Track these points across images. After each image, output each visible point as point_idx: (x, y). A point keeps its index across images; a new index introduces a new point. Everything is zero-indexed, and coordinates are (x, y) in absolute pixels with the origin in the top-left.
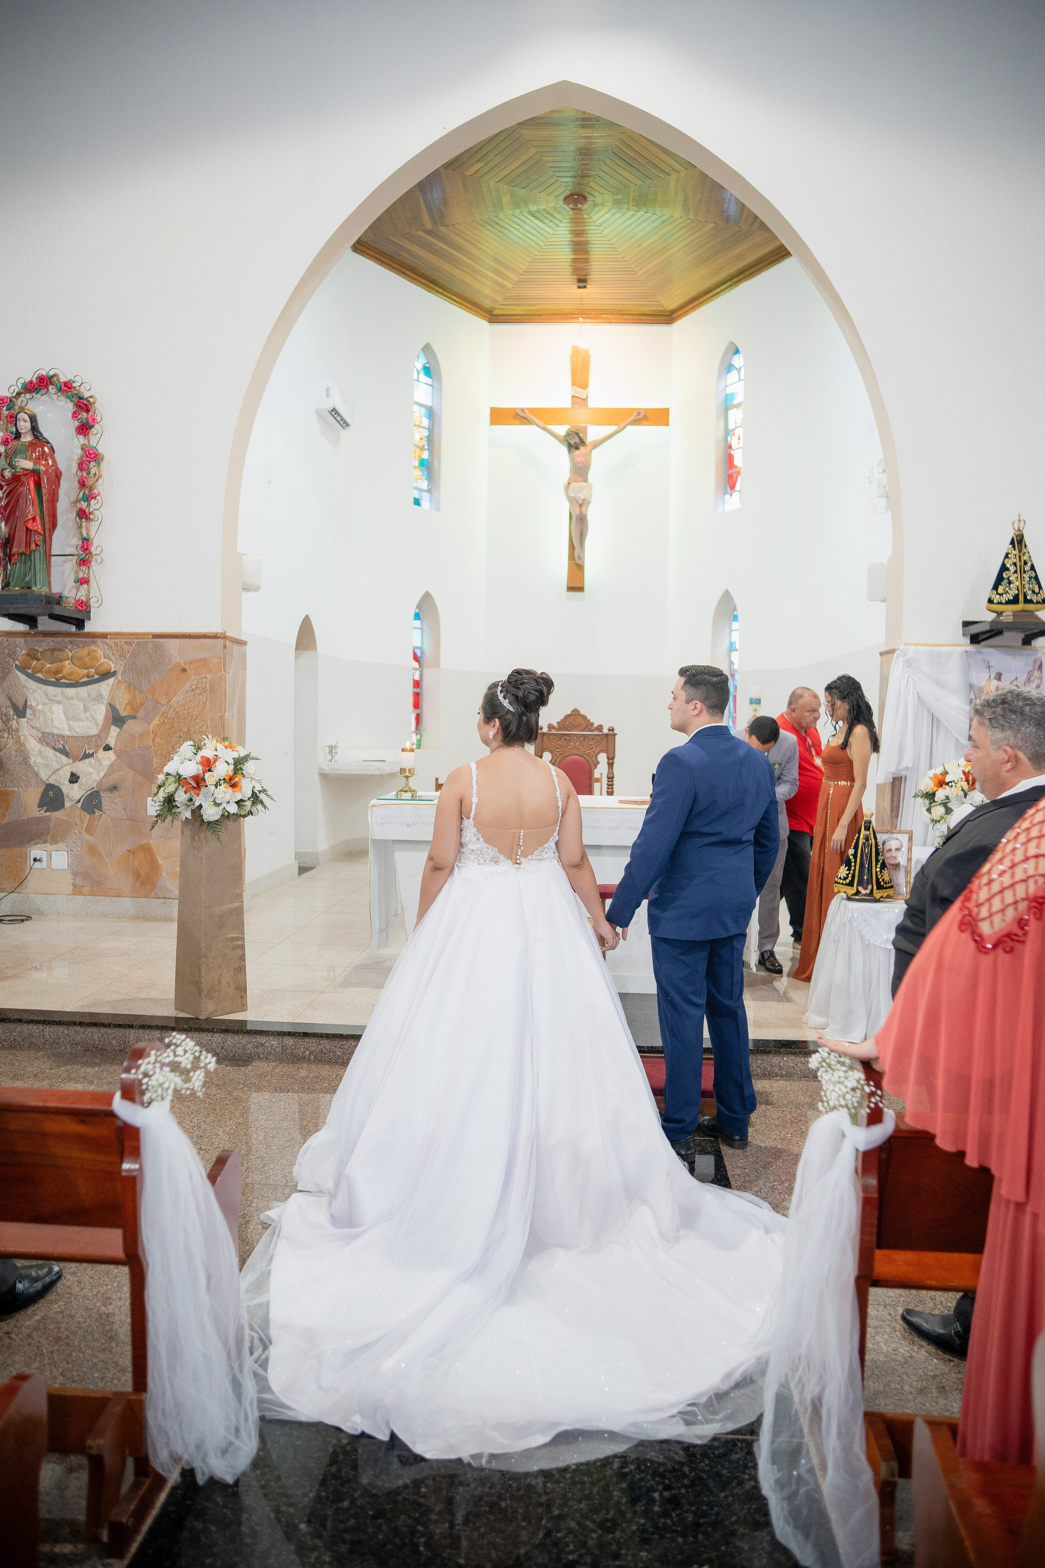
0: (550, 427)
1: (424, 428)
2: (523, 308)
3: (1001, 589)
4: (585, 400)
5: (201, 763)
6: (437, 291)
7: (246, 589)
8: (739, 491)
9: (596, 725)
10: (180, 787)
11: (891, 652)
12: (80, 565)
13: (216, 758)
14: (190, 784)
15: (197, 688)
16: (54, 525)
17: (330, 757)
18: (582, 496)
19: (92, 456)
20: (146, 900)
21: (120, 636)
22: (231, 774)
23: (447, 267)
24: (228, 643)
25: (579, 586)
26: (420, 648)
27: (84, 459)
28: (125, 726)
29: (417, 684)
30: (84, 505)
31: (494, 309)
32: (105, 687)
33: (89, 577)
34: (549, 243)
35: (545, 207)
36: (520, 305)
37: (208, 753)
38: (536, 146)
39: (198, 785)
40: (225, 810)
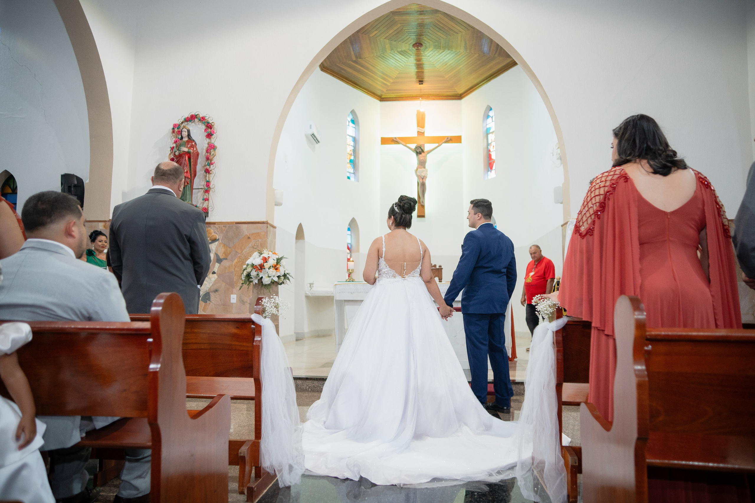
0: (408, 145)
1: (352, 146)
2: (396, 94)
4: (423, 133)
5: (262, 259)
6: (358, 88)
7: (276, 205)
8: (495, 170)
9: (433, 265)
10: (253, 269)
11: (566, 224)
12: (205, 192)
13: (269, 258)
14: (258, 268)
15: (254, 245)
16: (195, 175)
17: (310, 289)
18: (423, 174)
19: (212, 147)
21: (221, 224)
22: (275, 264)
24: (269, 226)
25: (423, 215)
26: (350, 244)
27: (209, 148)
28: (222, 263)
30: (208, 167)
31: (382, 95)
32: (214, 245)
33: (209, 197)
34: (406, 65)
35: (404, 49)
36: (393, 93)
37: (265, 255)
38: (400, 23)
39: (261, 268)
40: (272, 280)
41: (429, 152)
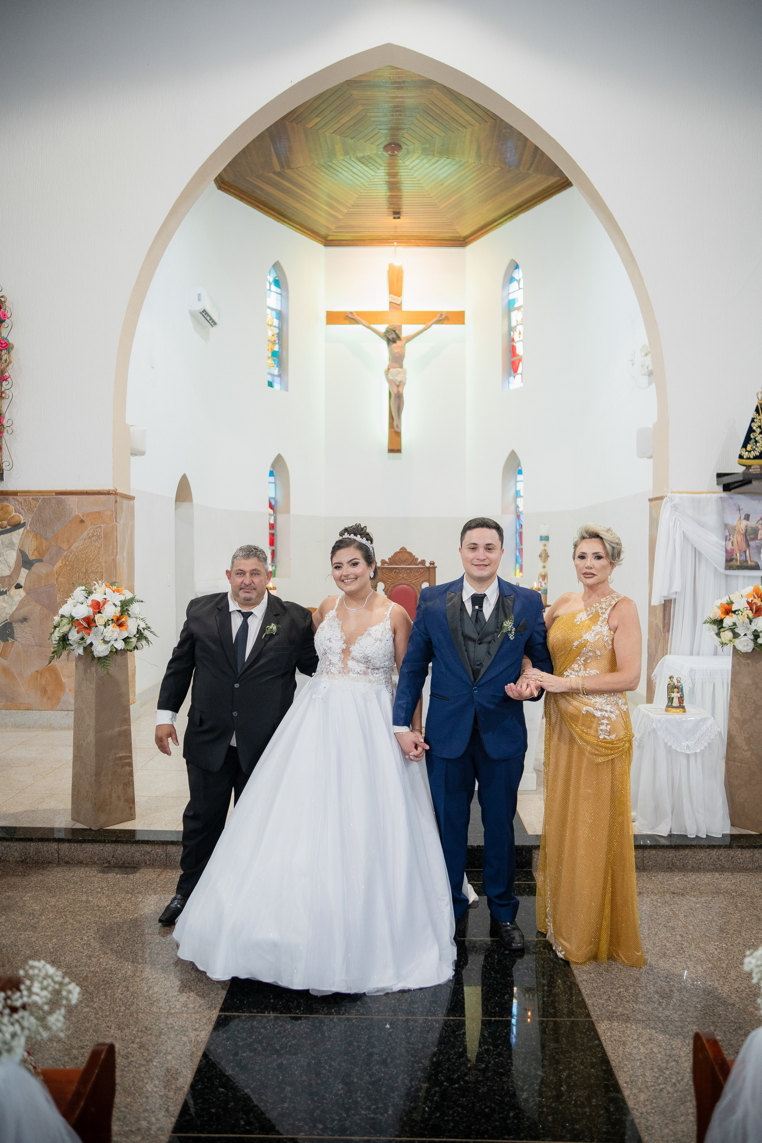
0: (373, 326)
1: (275, 327)
2: (352, 235)
3: (749, 447)
4: (400, 305)
5: (91, 606)
7: (134, 453)
8: (521, 374)
9: (419, 560)
10: (74, 627)
11: (661, 498)
13: (105, 601)
14: (82, 625)
15: (93, 536)
18: (399, 379)
19: (3, 345)
20: (52, 712)
21: (28, 494)
22: (118, 615)
23: (291, 202)
24: (118, 498)
25: (397, 449)
26: (274, 499)
28: (33, 568)
29: (272, 527)
31: (328, 235)
32: (16, 536)
33: (2, 445)
34: (371, 183)
35: (369, 154)
36: (347, 232)
37: (98, 596)
38: (363, 105)
39: (88, 626)
40: (113, 647)
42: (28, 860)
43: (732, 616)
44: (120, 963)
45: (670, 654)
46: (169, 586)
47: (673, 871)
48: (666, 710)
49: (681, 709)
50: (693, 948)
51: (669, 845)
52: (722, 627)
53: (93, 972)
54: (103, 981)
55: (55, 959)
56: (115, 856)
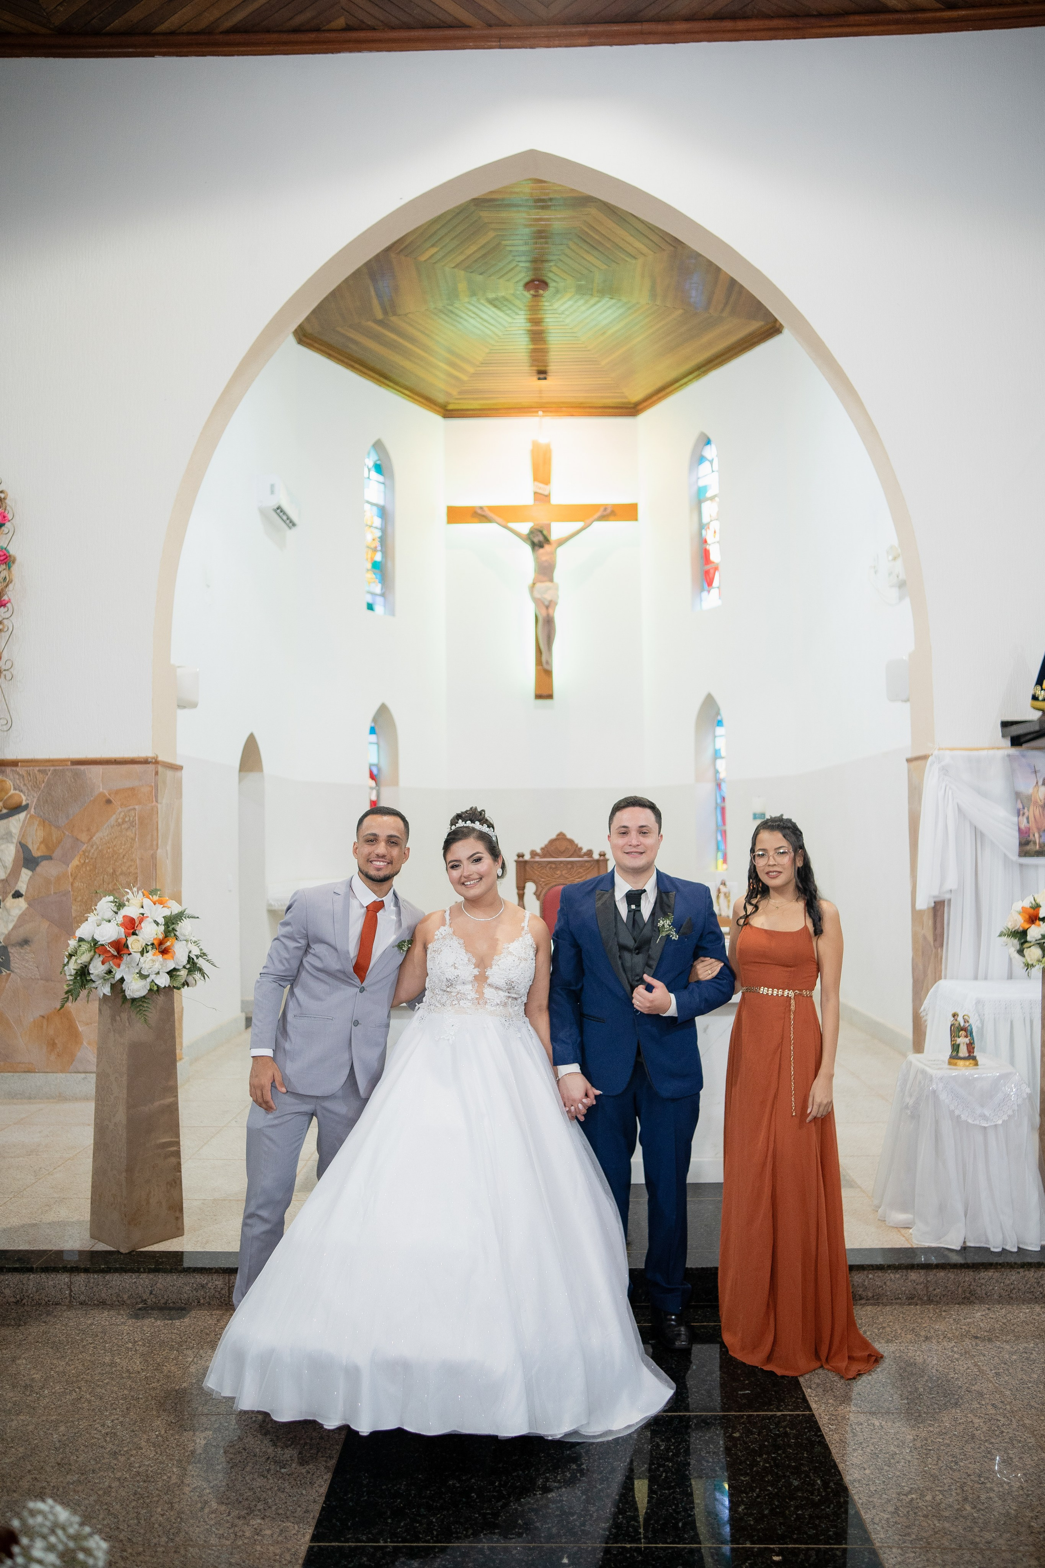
0: (511, 525)
1: (376, 528)
2: (480, 402)
4: (548, 496)
5: (123, 925)
6: (388, 386)
7: (182, 706)
8: (718, 588)
9: (584, 850)
10: (97, 956)
11: (925, 758)
13: (142, 917)
14: (109, 951)
15: (124, 822)
18: (548, 597)
19: (3, 558)
20: (63, 1075)
21: (33, 764)
22: (161, 937)
23: (398, 359)
24: (161, 769)
25: (547, 693)
26: (377, 765)
28: (39, 869)
31: (448, 403)
32: (16, 823)
34: (506, 333)
35: (503, 294)
36: (474, 399)
37: (131, 911)
38: (495, 230)
39: (118, 953)
40: (153, 984)
41: (562, 542)
42: (24, 1301)
43: (1039, 925)
44: (161, 1463)
45: (945, 978)
46: (230, 891)
47: (972, 1303)
48: (950, 1063)
49: (971, 1061)
50: (1014, 1426)
51: (965, 1264)
52: (1026, 942)
53: (119, 1479)
54: (135, 1494)
55: (62, 1459)
56: (154, 1293)
